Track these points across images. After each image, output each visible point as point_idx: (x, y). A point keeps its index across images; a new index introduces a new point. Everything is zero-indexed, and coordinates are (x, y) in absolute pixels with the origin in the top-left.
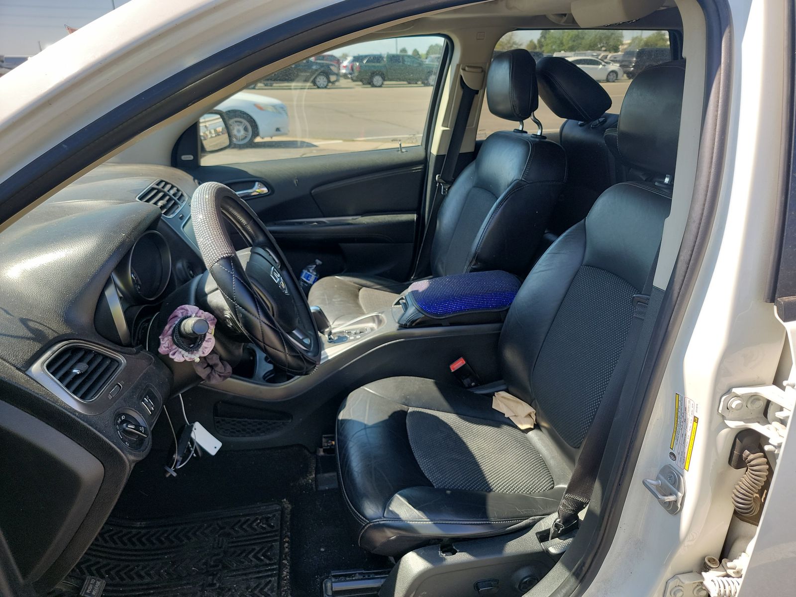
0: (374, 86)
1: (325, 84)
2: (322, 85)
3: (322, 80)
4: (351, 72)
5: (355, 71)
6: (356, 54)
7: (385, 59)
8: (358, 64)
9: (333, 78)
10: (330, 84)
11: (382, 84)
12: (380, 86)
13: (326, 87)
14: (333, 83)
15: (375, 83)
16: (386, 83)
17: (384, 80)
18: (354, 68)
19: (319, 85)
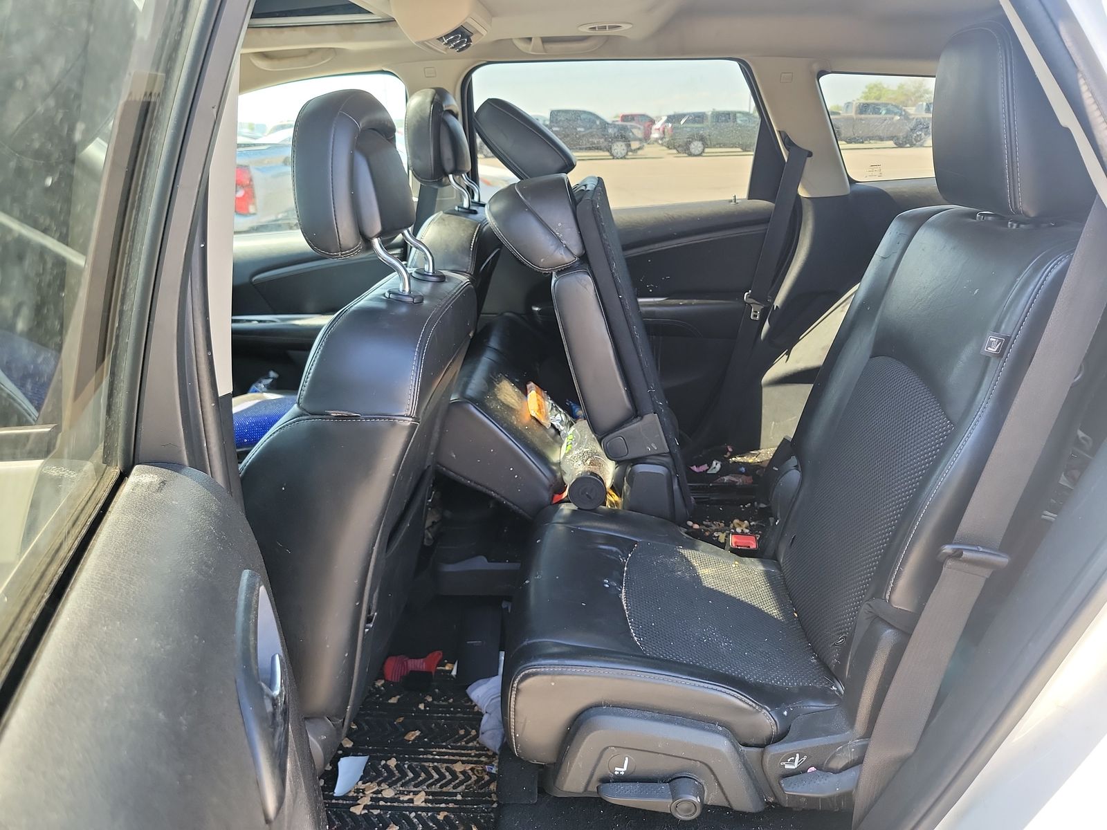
0: (690, 155)
1: (624, 152)
2: (619, 154)
3: (619, 148)
4: (662, 136)
5: (666, 133)
6: (671, 113)
7: (709, 118)
8: (670, 125)
9: (635, 145)
10: (630, 153)
11: (703, 151)
12: (700, 155)
13: (624, 158)
14: (635, 151)
15: (693, 151)
16: (707, 150)
17: (705, 145)
18: (666, 130)
19: (615, 154)
